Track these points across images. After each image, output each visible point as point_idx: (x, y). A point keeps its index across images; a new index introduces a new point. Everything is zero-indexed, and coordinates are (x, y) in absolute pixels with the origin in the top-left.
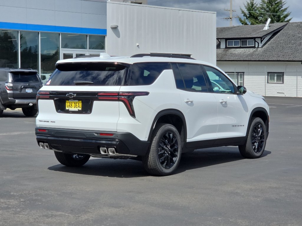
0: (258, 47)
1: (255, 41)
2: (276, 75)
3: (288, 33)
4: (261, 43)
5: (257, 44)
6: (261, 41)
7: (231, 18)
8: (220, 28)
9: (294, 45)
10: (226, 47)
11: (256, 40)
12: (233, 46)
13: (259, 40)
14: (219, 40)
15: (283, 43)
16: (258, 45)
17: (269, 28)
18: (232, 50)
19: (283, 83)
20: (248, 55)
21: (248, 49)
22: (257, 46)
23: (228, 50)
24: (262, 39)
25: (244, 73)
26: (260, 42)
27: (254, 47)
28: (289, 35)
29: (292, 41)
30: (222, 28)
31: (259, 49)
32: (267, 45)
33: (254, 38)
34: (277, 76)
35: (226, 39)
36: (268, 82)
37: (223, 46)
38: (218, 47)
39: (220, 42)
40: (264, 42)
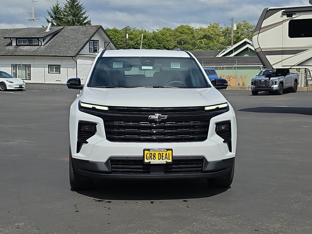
0: (41, 45)
1: (39, 41)
2: (54, 67)
3: (64, 35)
6: (44, 41)
7: (33, 20)
8: (13, 29)
9: (68, 44)
10: (17, 45)
12: (22, 44)
14: (11, 39)
15: (60, 42)
17: (50, 30)
18: (21, 48)
19: (60, 73)
20: (33, 51)
21: (33, 47)
22: (40, 44)
23: (18, 47)
24: (44, 39)
25: (30, 65)
26: (42, 41)
27: (38, 45)
29: (67, 41)
30: (15, 29)
31: (42, 46)
32: (48, 44)
33: (38, 38)
34: (56, 68)
35: (17, 38)
36: (49, 73)
37: (14, 44)
38: (10, 44)
39: (12, 41)
40: (45, 41)
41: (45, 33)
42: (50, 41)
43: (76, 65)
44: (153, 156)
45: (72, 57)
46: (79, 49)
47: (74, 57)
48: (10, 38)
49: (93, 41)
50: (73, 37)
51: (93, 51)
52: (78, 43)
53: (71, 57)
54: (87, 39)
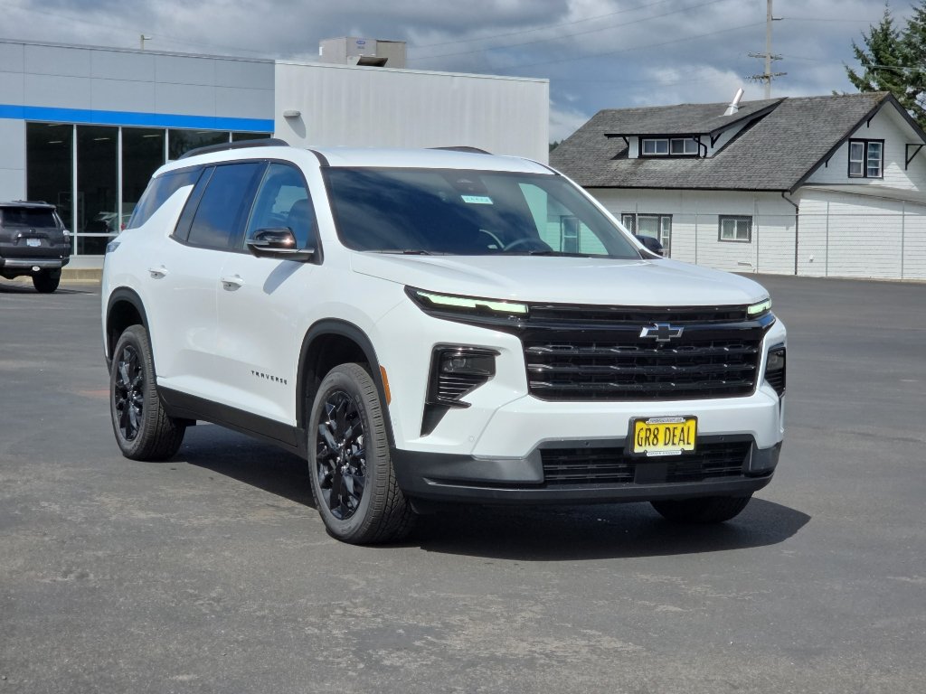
0: (705, 157)
1: (700, 144)
2: (736, 221)
3: (776, 123)
4: (712, 147)
5: (702, 148)
6: (713, 142)
7: (767, 77)
8: (643, 109)
9: (780, 153)
10: (641, 156)
11: (702, 142)
12: (656, 153)
13: (706, 141)
14: (627, 138)
15: (758, 148)
16: (706, 152)
17: (737, 111)
18: (652, 165)
19: (750, 241)
20: (679, 174)
21: (682, 161)
22: (702, 154)
23: (642, 162)
24: (714, 136)
25: (671, 215)
26: (709, 145)
27: (697, 156)
28: (778, 128)
29: (779, 144)
31: (706, 160)
32: (722, 153)
33: (697, 136)
34: (739, 225)
35: (641, 137)
36: (719, 240)
37: (634, 153)
38: (623, 154)
39: (628, 144)
40: (718, 145)
41: (720, 119)
42: (732, 145)
43: (797, 217)
44: (652, 436)
45: (783, 191)
46: (809, 166)
47: (788, 194)
48: (624, 136)
49: (865, 141)
50: (799, 130)
51: (862, 173)
52: (810, 148)
53: (780, 193)
54: (838, 137)
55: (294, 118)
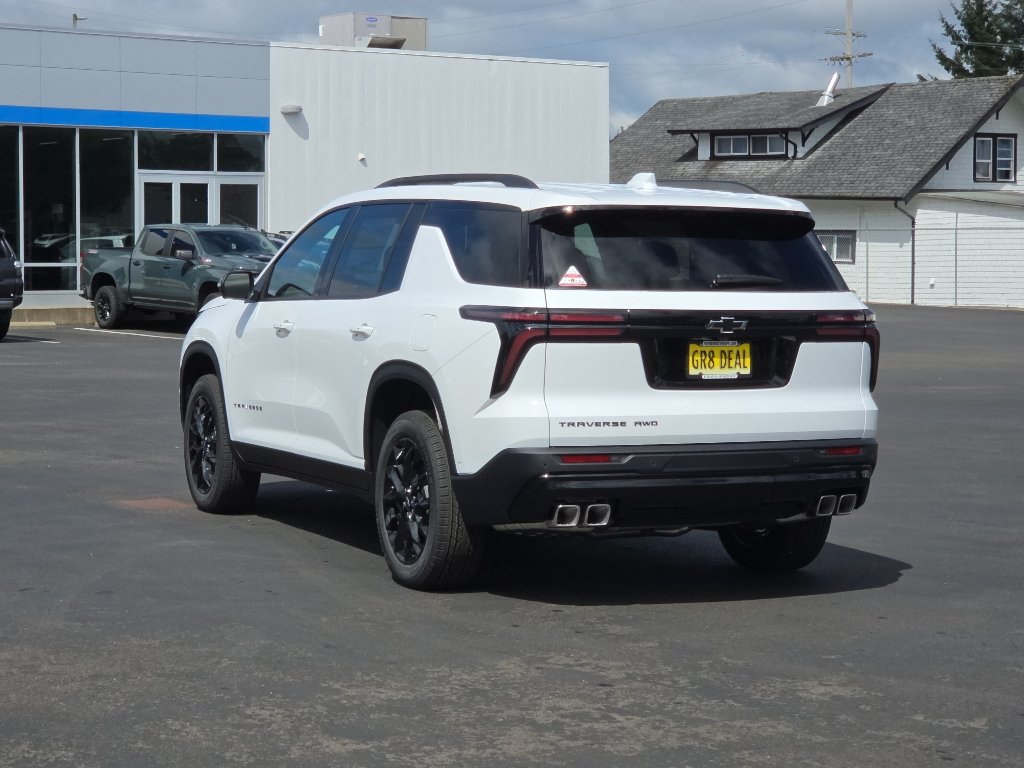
0: (794, 157)
1: (787, 141)
2: (835, 238)
3: (882, 116)
4: (803, 145)
5: (791, 147)
6: (804, 140)
7: (848, 59)
9: (889, 152)
10: (713, 157)
11: (790, 138)
12: (732, 154)
13: (796, 138)
14: (696, 135)
15: (861, 145)
16: (796, 152)
17: (833, 100)
18: (726, 167)
19: (853, 262)
20: (763, 179)
21: (766, 163)
22: (791, 154)
23: (715, 165)
24: (805, 132)
26: (799, 144)
27: (785, 157)
28: (884, 121)
29: (887, 141)
31: (796, 162)
32: (818, 152)
33: (784, 132)
34: (839, 242)
35: (713, 134)
37: (704, 153)
38: (692, 155)
39: (697, 142)
40: (811, 142)
41: (812, 110)
42: (828, 143)
43: (913, 232)
45: (896, 199)
46: (926, 168)
47: (903, 202)
48: (691, 132)
49: (994, 136)
50: (912, 123)
51: (990, 177)
52: (928, 145)
53: (893, 202)
54: (962, 132)
55: (294, 116)
